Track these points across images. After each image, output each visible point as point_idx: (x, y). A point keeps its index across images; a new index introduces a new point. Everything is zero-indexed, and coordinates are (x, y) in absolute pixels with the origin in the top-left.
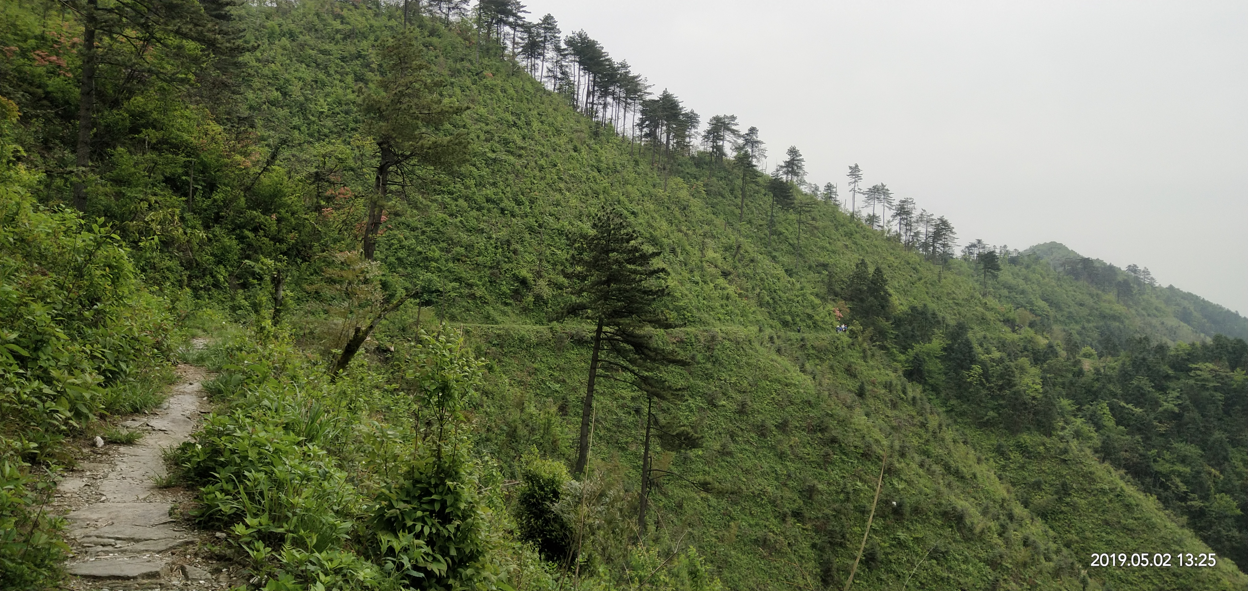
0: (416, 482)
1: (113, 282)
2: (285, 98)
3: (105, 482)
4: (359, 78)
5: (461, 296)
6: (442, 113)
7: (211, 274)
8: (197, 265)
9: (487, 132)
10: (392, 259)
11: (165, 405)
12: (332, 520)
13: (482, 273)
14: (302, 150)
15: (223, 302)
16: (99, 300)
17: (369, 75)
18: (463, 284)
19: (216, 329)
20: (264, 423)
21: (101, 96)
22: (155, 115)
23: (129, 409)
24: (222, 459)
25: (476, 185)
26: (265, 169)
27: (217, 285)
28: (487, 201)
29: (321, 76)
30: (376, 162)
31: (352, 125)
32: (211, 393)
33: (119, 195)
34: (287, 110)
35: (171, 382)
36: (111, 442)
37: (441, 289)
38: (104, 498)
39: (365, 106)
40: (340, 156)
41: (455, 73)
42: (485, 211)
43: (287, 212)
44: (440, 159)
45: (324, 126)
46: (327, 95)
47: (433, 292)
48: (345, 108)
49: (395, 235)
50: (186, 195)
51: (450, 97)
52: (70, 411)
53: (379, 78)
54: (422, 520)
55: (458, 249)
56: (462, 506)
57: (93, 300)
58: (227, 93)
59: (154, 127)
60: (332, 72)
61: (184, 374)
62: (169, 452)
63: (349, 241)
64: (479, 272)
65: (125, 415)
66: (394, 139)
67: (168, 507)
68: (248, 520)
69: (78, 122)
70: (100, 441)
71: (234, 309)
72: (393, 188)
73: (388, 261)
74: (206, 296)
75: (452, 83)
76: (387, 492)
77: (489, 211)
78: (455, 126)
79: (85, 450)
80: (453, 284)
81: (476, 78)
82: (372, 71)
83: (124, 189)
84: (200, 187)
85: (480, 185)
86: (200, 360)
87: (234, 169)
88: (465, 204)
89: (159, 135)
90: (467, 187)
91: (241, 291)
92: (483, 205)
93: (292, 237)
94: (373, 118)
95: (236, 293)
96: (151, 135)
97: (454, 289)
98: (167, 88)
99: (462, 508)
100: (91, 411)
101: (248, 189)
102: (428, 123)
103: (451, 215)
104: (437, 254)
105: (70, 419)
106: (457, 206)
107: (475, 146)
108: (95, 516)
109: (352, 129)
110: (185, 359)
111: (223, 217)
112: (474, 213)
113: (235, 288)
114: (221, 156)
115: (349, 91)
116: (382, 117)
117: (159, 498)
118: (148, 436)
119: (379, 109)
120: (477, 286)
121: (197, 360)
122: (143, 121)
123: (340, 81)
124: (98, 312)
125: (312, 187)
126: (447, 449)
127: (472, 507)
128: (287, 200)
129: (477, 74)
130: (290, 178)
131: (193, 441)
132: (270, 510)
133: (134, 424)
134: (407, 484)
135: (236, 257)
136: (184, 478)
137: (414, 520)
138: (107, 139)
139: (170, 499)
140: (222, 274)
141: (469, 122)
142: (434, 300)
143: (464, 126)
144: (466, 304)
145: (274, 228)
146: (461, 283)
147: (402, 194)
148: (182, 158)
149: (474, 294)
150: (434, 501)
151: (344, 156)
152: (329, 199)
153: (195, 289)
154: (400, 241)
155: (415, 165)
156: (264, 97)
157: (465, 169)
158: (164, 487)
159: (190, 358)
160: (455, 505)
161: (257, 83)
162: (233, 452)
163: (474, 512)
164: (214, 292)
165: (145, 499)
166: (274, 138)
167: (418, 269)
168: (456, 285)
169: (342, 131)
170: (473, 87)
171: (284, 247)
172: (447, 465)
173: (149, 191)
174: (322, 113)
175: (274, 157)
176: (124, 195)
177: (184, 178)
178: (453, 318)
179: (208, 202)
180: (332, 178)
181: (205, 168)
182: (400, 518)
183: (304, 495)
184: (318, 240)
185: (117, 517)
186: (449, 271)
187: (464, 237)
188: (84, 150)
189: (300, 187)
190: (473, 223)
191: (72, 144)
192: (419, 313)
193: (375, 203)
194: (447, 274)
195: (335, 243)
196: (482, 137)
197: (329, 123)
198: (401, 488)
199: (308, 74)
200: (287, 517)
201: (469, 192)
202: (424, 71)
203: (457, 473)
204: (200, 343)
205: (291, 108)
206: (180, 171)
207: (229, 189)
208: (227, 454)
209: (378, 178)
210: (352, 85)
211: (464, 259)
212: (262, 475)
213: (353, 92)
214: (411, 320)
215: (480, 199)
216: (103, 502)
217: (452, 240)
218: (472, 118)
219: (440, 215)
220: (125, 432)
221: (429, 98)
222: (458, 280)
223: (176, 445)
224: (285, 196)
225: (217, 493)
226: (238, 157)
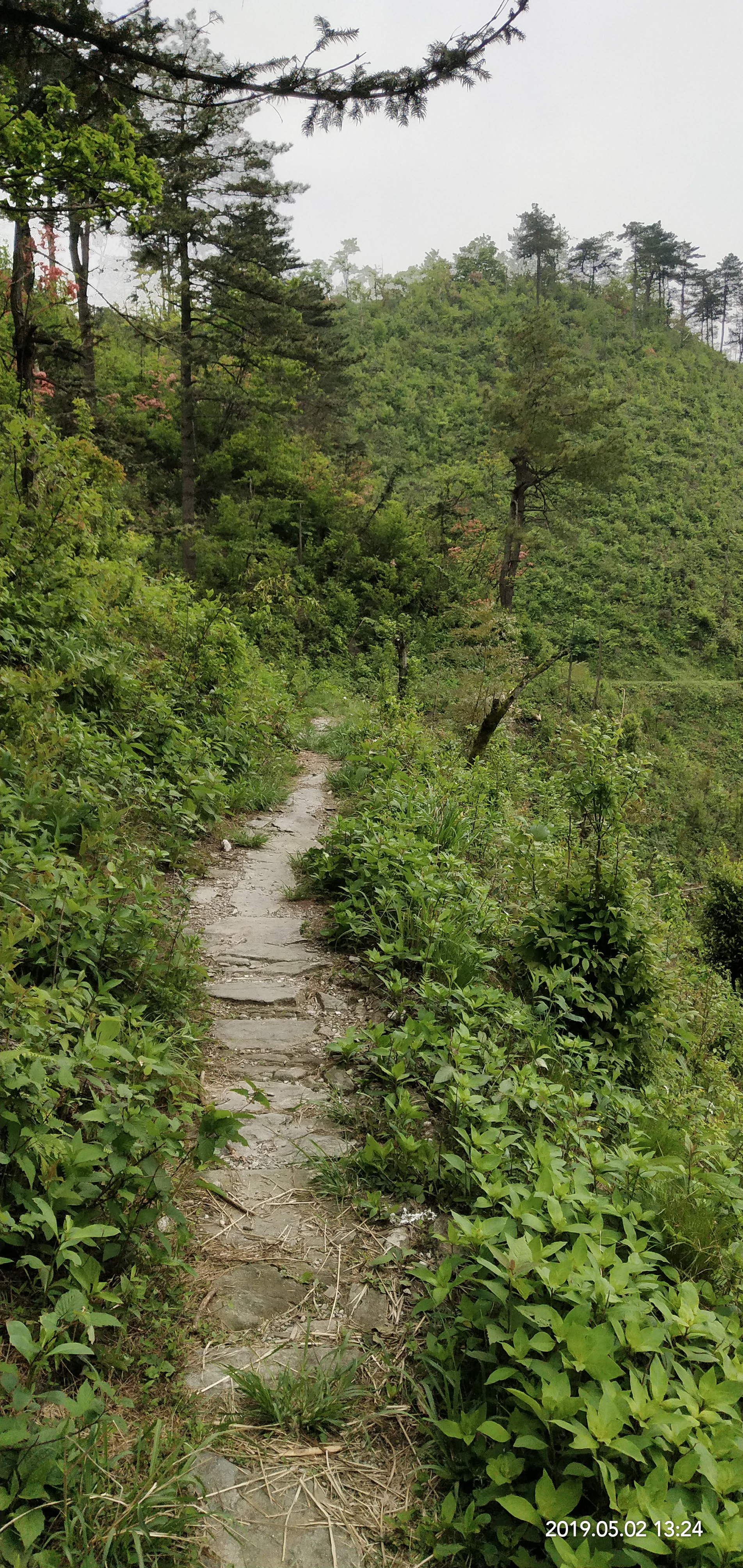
0: (571, 905)
1: (228, 662)
2: (398, 412)
3: (236, 892)
4: (485, 377)
5: (623, 645)
6: (590, 411)
7: (328, 636)
8: (313, 626)
9: (649, 429)
10: (535, 604)
11: (290, 801)
12: (473, 948)
13: (649, 616)
14: (422, 476)
15: (343, 669)
16: (215, 682)
17: (497, 371)
18: (625, 631)
19: (337, 705)
20: (394, 828)
21: (202, 436)
22: (257, 452)
23: (254, 807)
24: (351, 871)
25: (637, 500)
26: (380, 506)
27: (335, 649)
28: (653, 521)
29: (439, 379)
30: (510, 483)
31: (478, 438)
32: (336, 785)
33: (227, 550)
34: (401, 428)
35: (295, 773)
36: (238, 845)
37: (597, 639)
38: (235, 911)
39: (493, 413)
40: (466, 480)
41: (605, 353)
42: (650, 534)
43: (408, 556)
44: (589, 472)
45: (445, 442)
46: (447, 403)
47: (587, 643)
48: (468, 417)
49: (538, 573)
50: (295, 544)
51: (600, 387)
52: (196, 813)
53: (510, 374)
54: (580, 951)
55: (617, 585)
56: (629, 936)
57: (211, 683)
58: (332, 416)
59: (257, 467)
60: (451, 373)
61: (306, 763)
62: (296, 859)
63: (482, 586)
64: (645, 614)
65: (250, 813)
66: (531, 452)
67: (299, 923)
68: (382, 945)
69: (180, 471)
70: (228, 846)
71: (355, 676)
72: (532, 514)
73: (530, 606)
74: (325, 662)
75: (601, 369)
76: (536, 916)
77: (655, 532)
78: (607, 426)
79: (214, 855)
80: (612, 631)
81: (633, 357)
82: (500, 365)
83: (231, 544)
84: (310, 534)
85: (642, 500)
86: (322, 747)
87: (345, 508)
88: (624, 527)
89: (263, 476)
90: (625, 504)
91: (361, 655)
92: (647, 526)
93: (415, 587)
94: (503, 428)
95: (357, 658)
96: (255, 477)
97: (613, 638)
98: (267, 419)
99: (628, 938)
100: (216, 811)
101: (362, 531)
102: (571, 427)
103: (606, 542)
104: (591, 593)
105: (196, 822)
106: (613, 529)
107: (634, 449)
108: (228, 932)
109: (480, 443)
110: (307, 745)
111: (337, 567)
112: (637, 537)
113: (355, 651)
114: (331, 494)
115: (473, 395)
116: (514, 425)
117: (289, 911)
118: (274, 838)
119: (510, 416)
120: (643, 632)
121: (319, 747)
122: (245, 462)
123: (462, 383)
124: (216, 697)
125: (435, 522)
126: (606, 866)
127: (641, 936)
128: (408, 541)
129: (634, 352)
130: (409, 512)
131: (320, 847)
132: (405, 933)
133: (259, 824)
134: (559, 907)
135: (354, 615)
136: (313, 889)
137: (570, 952)
138: (211, 487)
139: (301, 914)
140: (340, 635)
141: (625, 418)
142: (589, 652)
143: (619, 425)
144: (629, 656)
145: (394, 576)
146: (622, 629)
147: (545, 521)
148: (288, 502)
149: (638, 643)
150: (592, 930)
151: (470, 480)
152: (455, 536)
153: (313, 655)
154: (543, 581)
155: (557, 483)
156: (374, 415)
157: (623, 480)
158: (294, 900)
159: (311, 743)
160: (620, 933)
161: (364, 399)
162: (362, 862)
163: (644, 943)
164: (333, 657)
165: (275, 913)
166: (389, 462)
167: (567, 614)
168: (616, 632)
169: (467, 448)
170: (629, 370)
171: (407, 599)
172: (608, 886)
173: (257, 544)
174: (442, 426)
175: (389, 489)
176: (231, 550)
177: (293, 524)
178: (613, 675)
179: (321, 550)
180: (458, 509)
181: (314, 510)
182: (553, 948)
183: (441, 918)
184: (446, 588)
185: (250, 933)
186: (606, 614)
187: (625, 569)
188: (190, 502)
189: (421, 524)
190: (635, 550)
191: (176, 496)
192: (570, 670)
193: (511, 536)
194: (603, 618)
195: (465, 590)
196: (644, 436)
197: (451, 438)
198: (553, 912)
199: (422, 379)
200: (424, 942)
201: (629, 510)
202: (565, 359)
203: (621, 895)
204: (321, 723)
205: (406, 424)
206: (287, 516)
207: (341, 533)
208: (356, 865)
209: (513, 504)
210: (476, 387)
211: (624, 598)
212: (393, 893)
213: (478, 395)
214: (560, 681)
215: (644, 519)
216: (235, 915)
217: (608, 574)
218: (630, 412)
219: (593, 544)
220: (251, 834)
221: (573, 392)
222: (619, 625)
223: (303, 851)
224: (404, 536)
225: (348, 912)
226: (349, 494)
